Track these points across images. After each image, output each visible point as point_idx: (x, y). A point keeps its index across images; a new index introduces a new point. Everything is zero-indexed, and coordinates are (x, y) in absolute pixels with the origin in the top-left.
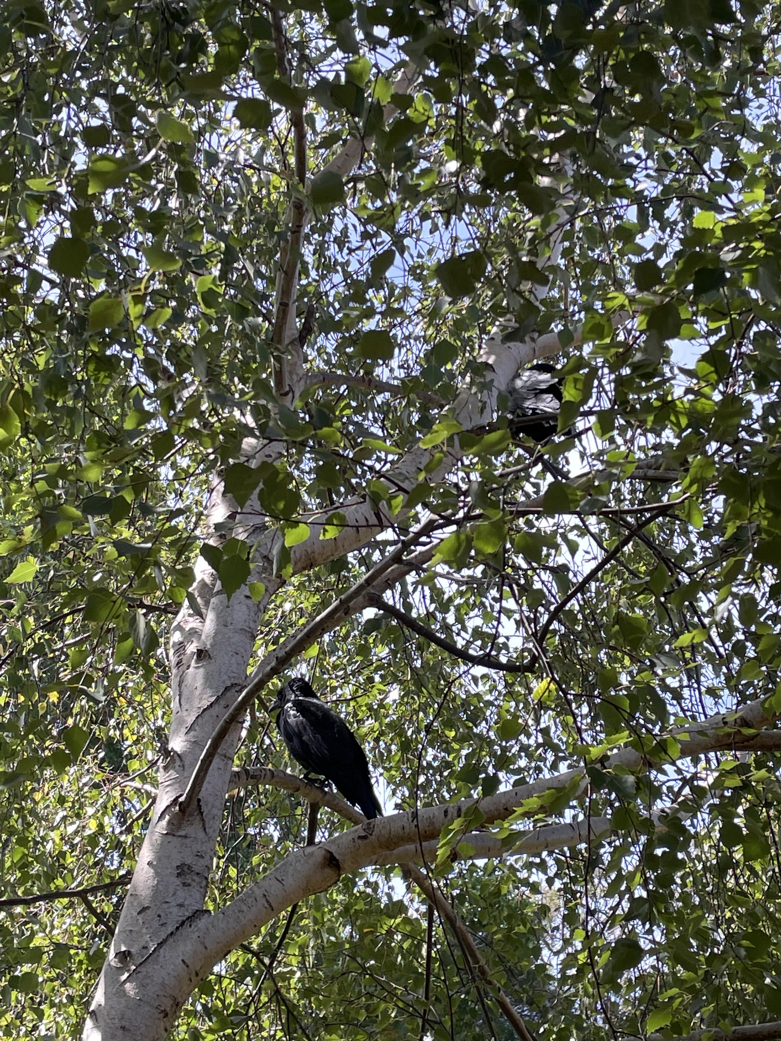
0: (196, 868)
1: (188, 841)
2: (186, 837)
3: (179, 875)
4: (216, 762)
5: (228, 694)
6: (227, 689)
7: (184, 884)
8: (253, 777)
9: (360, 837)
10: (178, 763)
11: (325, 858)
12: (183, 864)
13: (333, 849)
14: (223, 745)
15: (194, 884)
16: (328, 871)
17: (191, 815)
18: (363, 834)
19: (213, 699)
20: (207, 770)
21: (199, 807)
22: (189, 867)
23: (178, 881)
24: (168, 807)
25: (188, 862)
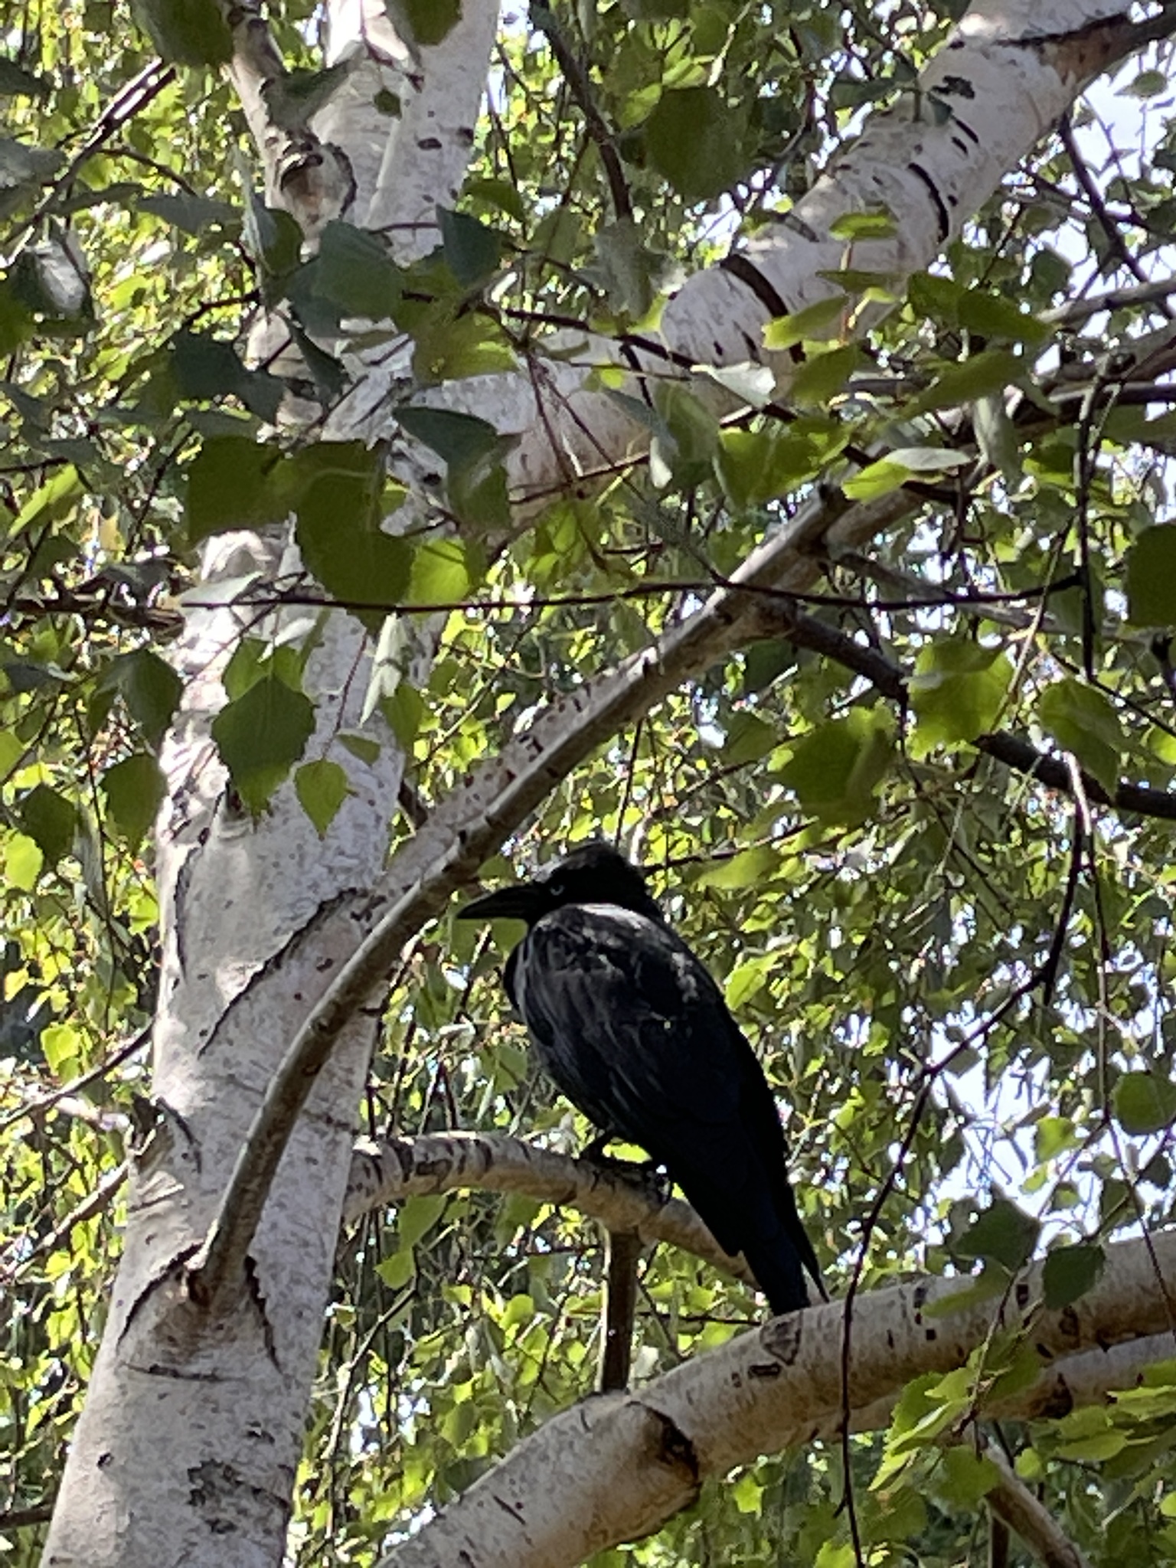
0: (249, 1475)
1: (219, 1391)
2: (213, 1378)
3: (196, 1497)
4: (301, 1138)
5: (330, 926)
6: (324, 909)
7: (214, 1525)
8: (424, 1169)
9: (756, 1371)
10: (181, 1145)
11: (648, 1435)
12: (210, 1464)
13: (673, 1408)
14: (320, 1084)
15: (244, 1523)
16: (661, 1476)
17: (226, 1309)
18: (767, 1359)
19: (283, 941)
20: (269, 1172)
21: (253, 1283)
22: (229, 1473)
23: (193, 1516)
24: (154, 1285)
25: (224, 1456)
